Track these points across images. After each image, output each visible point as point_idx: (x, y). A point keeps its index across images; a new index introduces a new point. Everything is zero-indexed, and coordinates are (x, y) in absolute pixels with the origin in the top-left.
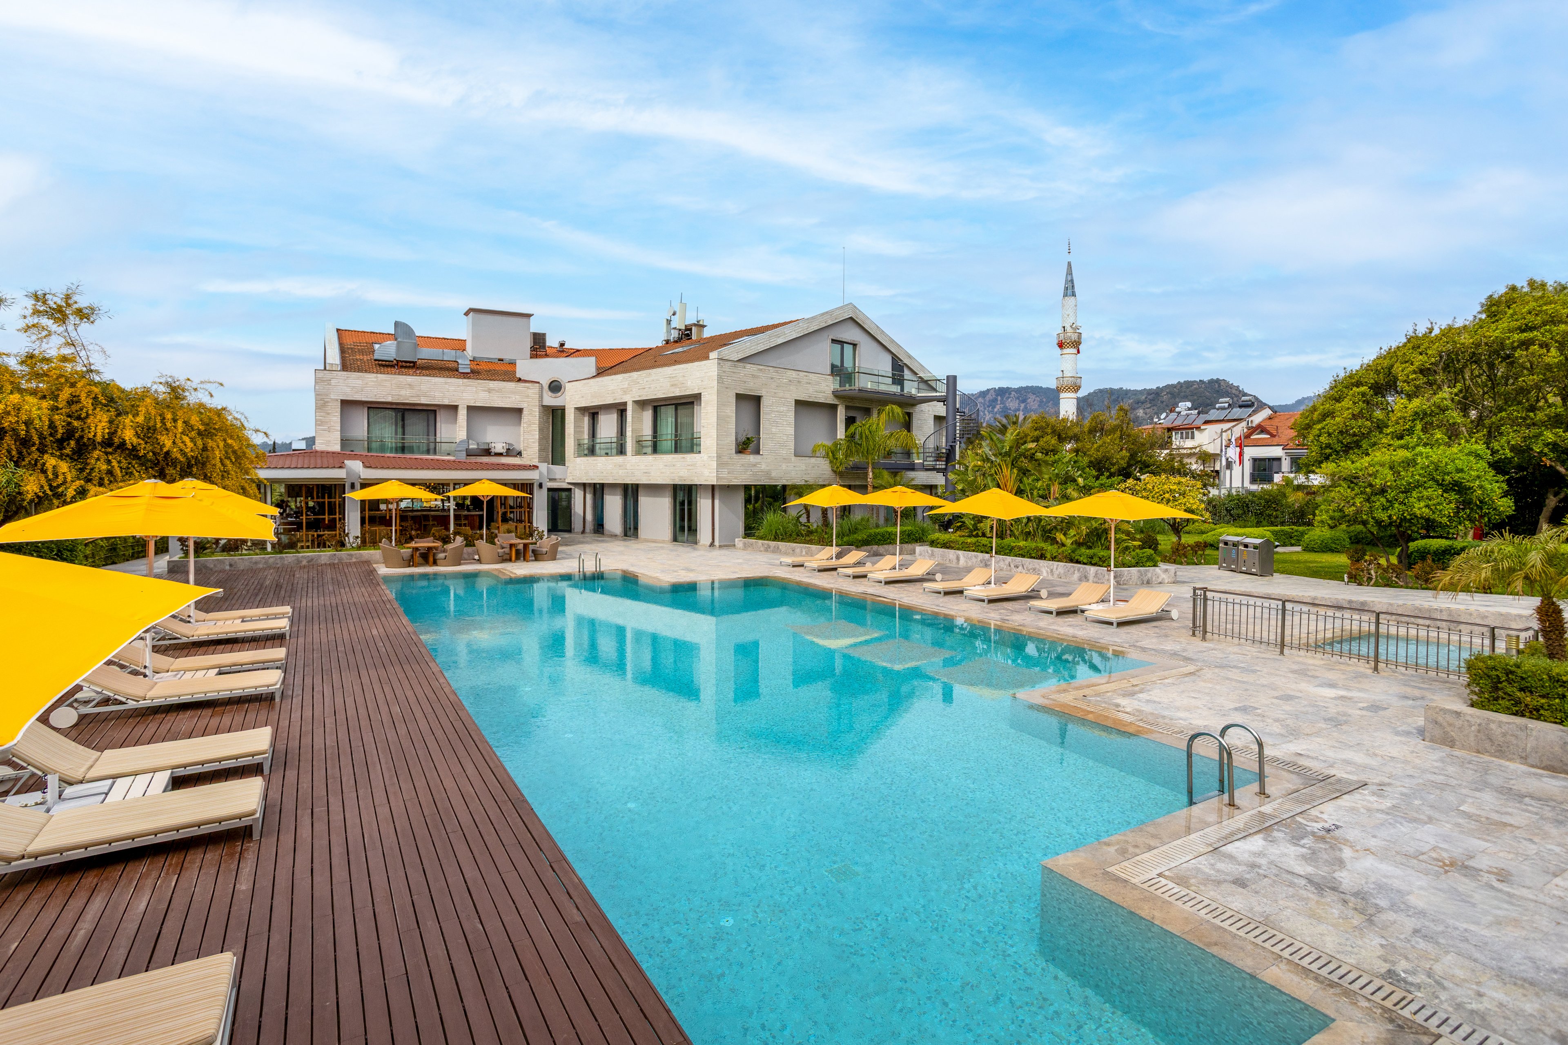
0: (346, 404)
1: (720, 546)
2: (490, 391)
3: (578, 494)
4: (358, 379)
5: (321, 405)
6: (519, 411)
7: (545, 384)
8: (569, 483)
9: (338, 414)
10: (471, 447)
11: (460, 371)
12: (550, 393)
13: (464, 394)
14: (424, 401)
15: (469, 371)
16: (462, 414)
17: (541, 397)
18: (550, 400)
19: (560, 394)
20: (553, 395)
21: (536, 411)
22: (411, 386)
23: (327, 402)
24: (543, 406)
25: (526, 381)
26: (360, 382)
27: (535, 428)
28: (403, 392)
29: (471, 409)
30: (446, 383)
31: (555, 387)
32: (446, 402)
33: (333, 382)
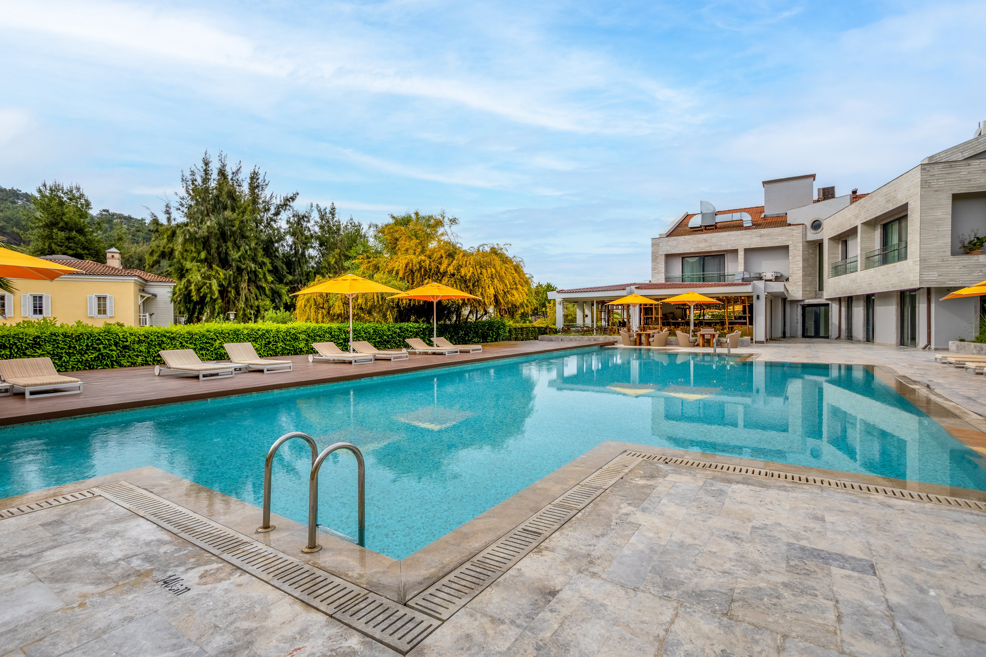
0: (669, 257)
1: (936, 349)
2: (761, 236)
3: (834, 308)
4: (674, 240)
5: (655, 258)
6: (787, 247)
7: (808, 224)
8: (826, 299)
9: (663, 263)
10: (746, 276)
11: (745, 225)
12: (812, 231)
13: (742, 241)
14: (714, 249)
15: (751, 225)
16: (741, 254)
17: (805, 235)
18: (812, 236)
19: (820, 230)
20: (815, 232)
21: (800, 246)
22: (705, 240)
23: (658, 256)
24: (807, 242)
25: (793, 225)
26: (675, 242)
27: (800, 258)
28: (701, 245)
29: (747, 251)
30: (729, 235)
31: (816, 225)
32: (729, 248)
33: (661, 244)
